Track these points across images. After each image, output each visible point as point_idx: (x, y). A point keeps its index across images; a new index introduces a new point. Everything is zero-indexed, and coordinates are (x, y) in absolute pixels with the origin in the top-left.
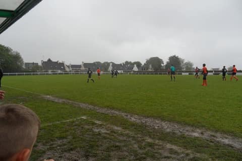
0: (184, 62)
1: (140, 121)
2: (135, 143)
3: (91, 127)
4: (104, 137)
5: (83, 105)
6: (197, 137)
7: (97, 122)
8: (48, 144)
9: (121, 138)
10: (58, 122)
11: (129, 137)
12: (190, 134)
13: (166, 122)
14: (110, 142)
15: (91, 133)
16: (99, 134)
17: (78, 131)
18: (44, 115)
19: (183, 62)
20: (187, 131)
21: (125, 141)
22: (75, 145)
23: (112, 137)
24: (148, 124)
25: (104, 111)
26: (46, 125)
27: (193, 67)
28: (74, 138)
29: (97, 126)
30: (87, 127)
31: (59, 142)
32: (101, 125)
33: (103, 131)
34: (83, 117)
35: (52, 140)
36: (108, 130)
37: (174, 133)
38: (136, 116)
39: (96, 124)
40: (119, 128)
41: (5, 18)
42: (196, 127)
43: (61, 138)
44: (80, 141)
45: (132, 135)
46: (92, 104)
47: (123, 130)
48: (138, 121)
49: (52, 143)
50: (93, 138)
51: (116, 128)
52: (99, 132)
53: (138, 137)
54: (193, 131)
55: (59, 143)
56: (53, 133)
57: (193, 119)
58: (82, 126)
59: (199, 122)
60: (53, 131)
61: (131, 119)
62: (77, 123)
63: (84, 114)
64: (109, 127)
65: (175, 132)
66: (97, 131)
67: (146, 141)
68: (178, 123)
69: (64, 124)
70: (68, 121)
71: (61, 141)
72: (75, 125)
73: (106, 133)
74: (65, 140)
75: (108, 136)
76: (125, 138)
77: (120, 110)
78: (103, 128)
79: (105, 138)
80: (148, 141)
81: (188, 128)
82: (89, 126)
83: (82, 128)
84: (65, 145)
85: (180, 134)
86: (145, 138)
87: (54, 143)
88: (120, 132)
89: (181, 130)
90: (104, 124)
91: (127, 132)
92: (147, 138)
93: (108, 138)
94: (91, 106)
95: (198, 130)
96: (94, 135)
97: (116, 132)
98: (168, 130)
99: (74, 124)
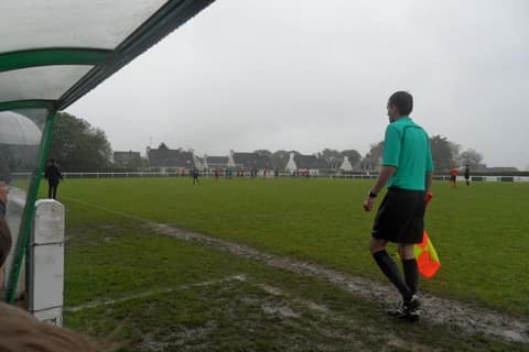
0: (461, 152)
1: (368, 292)
2: (362, 348)
3: (258, 300)
4: (290, 328)
5: (236, 249)
6: (517, 343)
7: (271, 290)
8: (166, 338)
9: (328, 333)
10: (184, 287)
11: (347, 331)
12: (497, 331)
13: (434, 298)
14: (304, 341)
15: (258, 316)
16: (277, 320)
17: (230, 310)
18: (155, 268)
19: (456, 152)
20: (489, 324)
21: (337, 340)
22: (224, 344)
23: (308, 329)
24: (387, 301)
25: (283, 263)
26: (160, 291)
27: (483, 162)
28: (221, 326)
29: (271, 300)
30: (248, 300)
31: (189, 334)
32: (279, 298)
33: (286, 312)
34: (238, 277)
35: (173, 329)
36: (295, 311)
37: (456, 328)
38: (359, 280)
39: (269, 294)
40: (322, 308)
41: (91, 67)
42: (510, 314)
43: (192, 325)
44: (237, 336)
45: (355, 328)
46: (254, 245)
47: (332, 313)
48: (364, 292)
49: (173, 335)
50: (264, 329)
51: (314, 307)
52: (275, 314)
53: (368, 333)
54: (504, 325)
55: (188, 336)
56: (175, 311)
57: (500, 293)
58: (236, 298)
59: (516, 303)
60: (173, 306)
61: (347, 286)
62: (226, 289)
63: (240, 270)
64: (297, 304)
65: (460, 324)
66: (272, 311)
67: (390, 343)
68: (464, 301)
69: (199, 290)
70: (206, 283)
71: (193, 331)
72: (223, 296)
73: (291, 318)
74: (203, 330)
75: (297, 325)
76: (337, 334)
77: (320, 263)
78: (285, 304)
79: (290, 330)
80: (395, 343)
81: (492, 317)
82: (252, 298)
83: (238, 302)
84: (202, 341)
85: (470, 330)
86: (385, 336)
87: (178, 336)
88: (323, 316)
89: (472, 321)
90: (287, 295)
91: (341, 318)
92: (391, 336)
93: (299, 332)
94: (253, 252)
95: (517, 324)
96: (264, 321)
97: (314, 315)
98: (440, 319)
99: (219, 293)
